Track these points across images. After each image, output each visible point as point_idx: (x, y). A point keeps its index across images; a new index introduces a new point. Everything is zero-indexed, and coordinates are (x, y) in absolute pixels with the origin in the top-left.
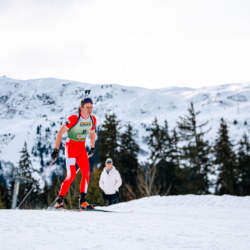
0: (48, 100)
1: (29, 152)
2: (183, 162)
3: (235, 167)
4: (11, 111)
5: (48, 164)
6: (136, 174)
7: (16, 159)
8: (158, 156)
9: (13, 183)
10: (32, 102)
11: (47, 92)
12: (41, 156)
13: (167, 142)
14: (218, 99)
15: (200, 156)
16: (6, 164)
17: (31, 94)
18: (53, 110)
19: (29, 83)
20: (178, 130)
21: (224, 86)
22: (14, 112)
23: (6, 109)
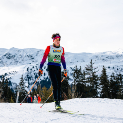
0: (31, 57)
1: (24, 79)
2: (87, 84)
3: (109, 86)
4: (16, 62)
5: (31, 84)
6: (68, 89)
7: (18, 82)
8: (77, 81)
9: (17, 92)
10: (25, 58)
11: (31, 54)
12: (28, 81)
13: (81, 76)
14: (102, 58)
15: (94, 82)
16: (14, 83)
17: (24, 55)
18: (34, 61)
19: (24, 50)
20: (85, 70)
21: (104, 53)
22: (17, 62)
23: (14, 61)
